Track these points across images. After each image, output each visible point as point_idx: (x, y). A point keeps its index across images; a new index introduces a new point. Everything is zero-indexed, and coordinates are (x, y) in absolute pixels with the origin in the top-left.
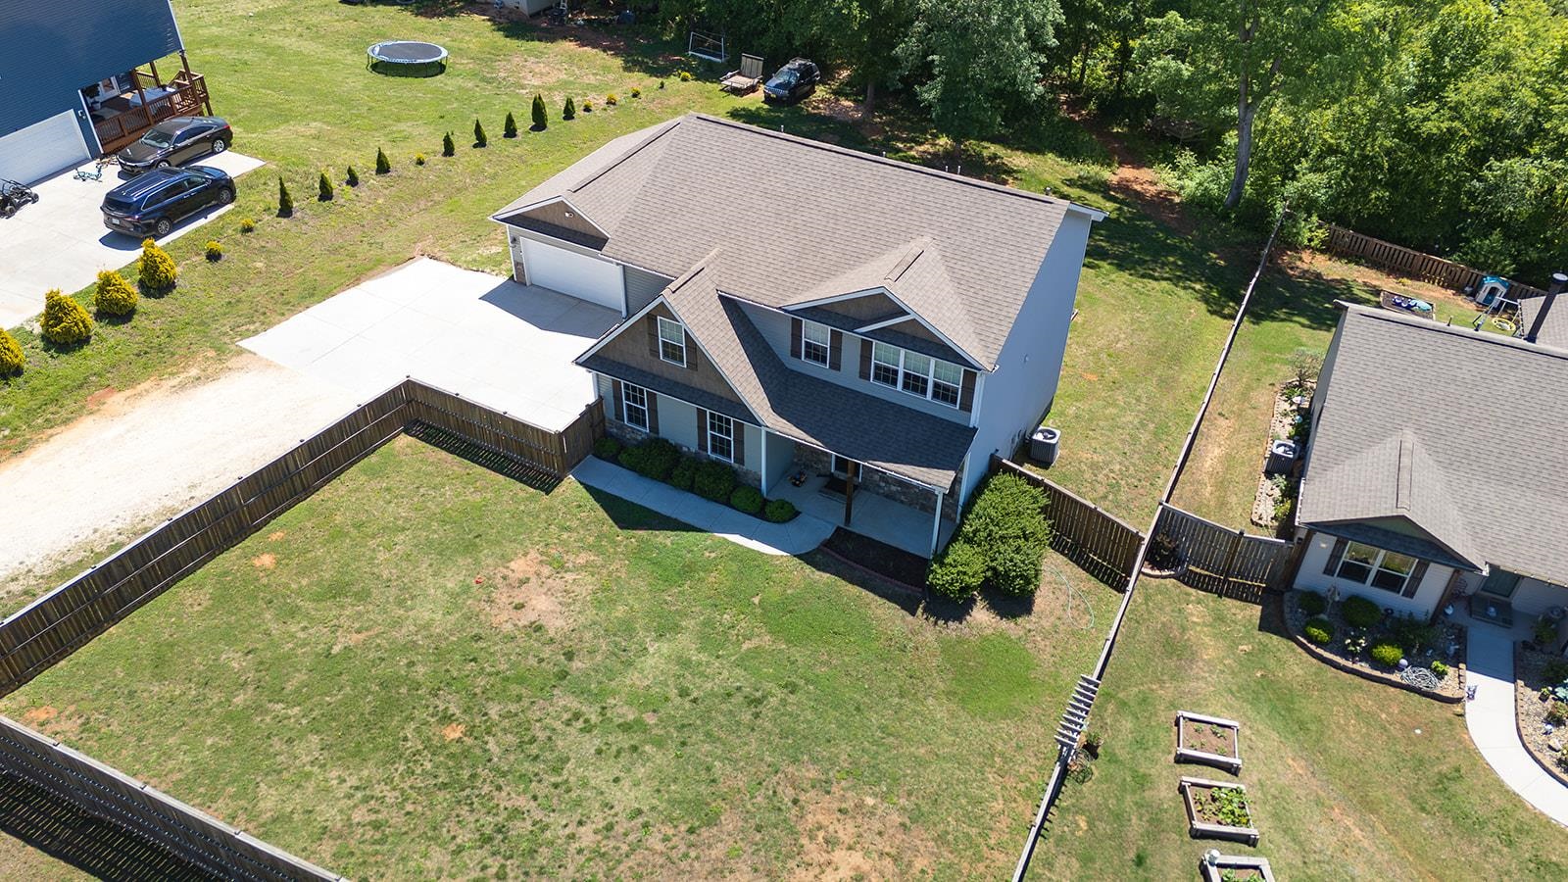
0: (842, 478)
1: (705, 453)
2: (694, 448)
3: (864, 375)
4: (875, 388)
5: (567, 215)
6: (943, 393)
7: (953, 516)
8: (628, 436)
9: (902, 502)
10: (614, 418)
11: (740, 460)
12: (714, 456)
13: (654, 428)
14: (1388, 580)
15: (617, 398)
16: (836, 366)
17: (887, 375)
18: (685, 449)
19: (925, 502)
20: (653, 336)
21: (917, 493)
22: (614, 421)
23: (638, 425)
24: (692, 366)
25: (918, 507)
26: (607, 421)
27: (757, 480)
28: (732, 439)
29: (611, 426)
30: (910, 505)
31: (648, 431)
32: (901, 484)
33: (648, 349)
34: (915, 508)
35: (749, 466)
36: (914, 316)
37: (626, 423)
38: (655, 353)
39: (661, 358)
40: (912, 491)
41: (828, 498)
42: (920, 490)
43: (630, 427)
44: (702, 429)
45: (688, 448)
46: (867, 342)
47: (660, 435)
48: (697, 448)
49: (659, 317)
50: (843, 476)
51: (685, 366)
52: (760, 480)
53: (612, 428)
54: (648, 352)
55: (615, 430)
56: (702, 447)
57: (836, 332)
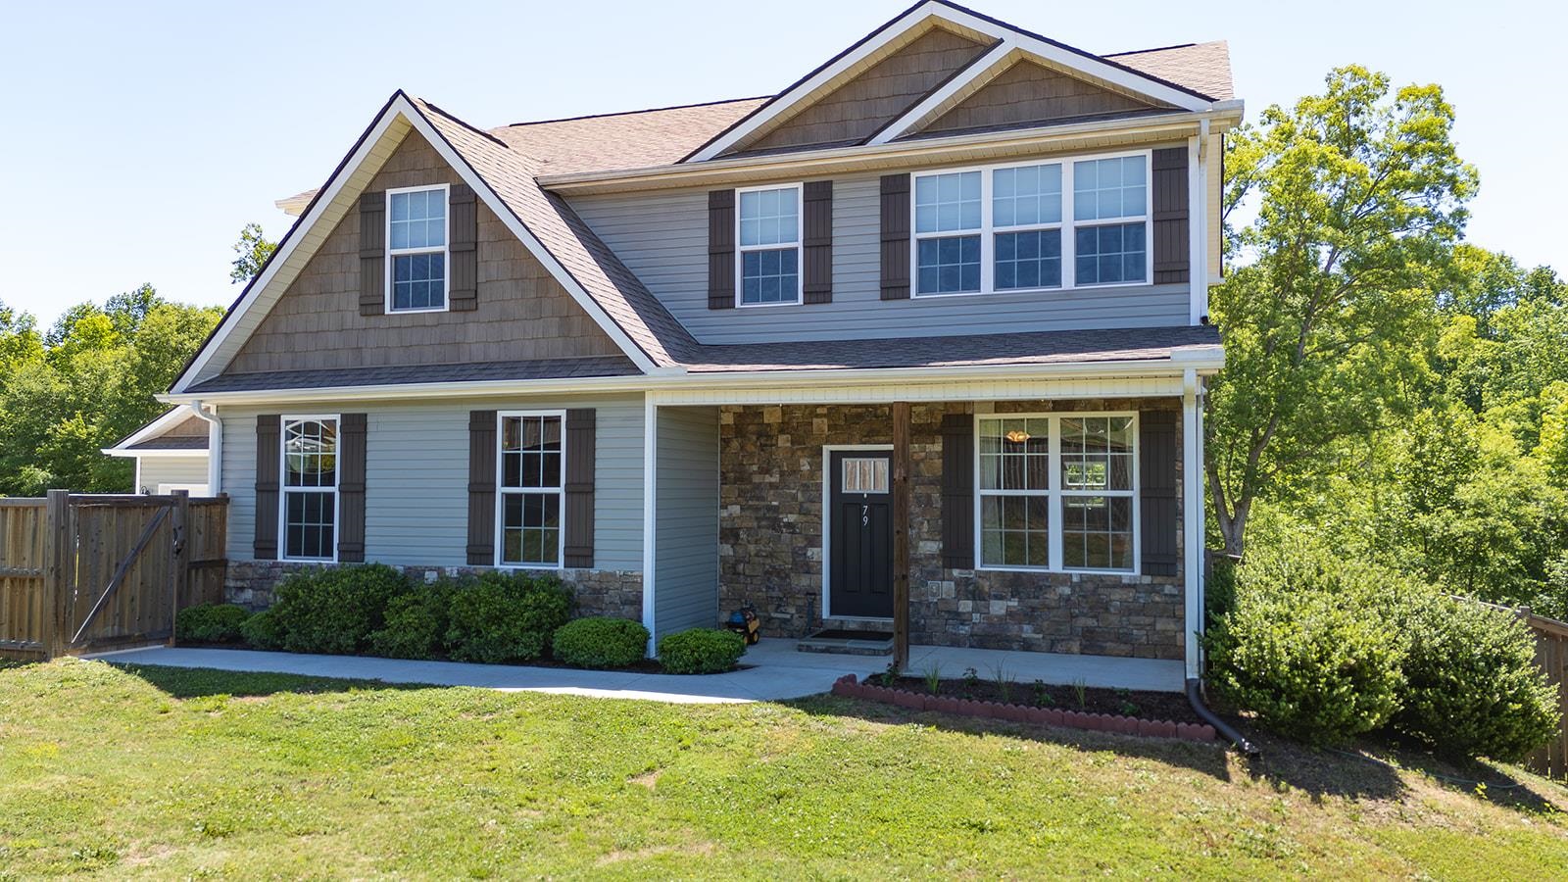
0: (852, 627)
1: (482, 569)
2: (455, 562)
3: (893, 287)
4: (926, 311)
6: (1107, 250)
10: (249, 556)
11: (582, 554)
12: (510, 567)
13: (354, 549)
15: (266, 488)
16: (820, 292)
17: (952, 263)
18: (431, 577)
19: (1091, 622)
20: (372, 256)
21: (1068, 599)
22: (250, 565)
23: (312, 551)
24: (467, 300)
25: (1076, 648)
26: (230, 571)
27: (632, 603)
28: (561, 490)
29: (239, 584)
30: (1051, 650)
31: (335, 561)
32: (1015, 585)
33: (355, 297)
34: (1068, 652)
35: (607, 561)
36: (1012, 41)
37: (280, 559)
38: (371, 306)
39: (387, 311)
40: (1051, 597)
41: (827, 650)
42: (1073, 586)
43: (289, 565)
44: (480, 491)
45: (440, 570)
46: (894, 189)
47: (370, 560)
48: (463, 563)
49: (389, 192)
50: (853, 622)
51: (447, 308)
52: (638, 601)
53: (242, 589)
54: (355, 306)
55: (249, 594)
56: (479, 551)
57: (819, 196)
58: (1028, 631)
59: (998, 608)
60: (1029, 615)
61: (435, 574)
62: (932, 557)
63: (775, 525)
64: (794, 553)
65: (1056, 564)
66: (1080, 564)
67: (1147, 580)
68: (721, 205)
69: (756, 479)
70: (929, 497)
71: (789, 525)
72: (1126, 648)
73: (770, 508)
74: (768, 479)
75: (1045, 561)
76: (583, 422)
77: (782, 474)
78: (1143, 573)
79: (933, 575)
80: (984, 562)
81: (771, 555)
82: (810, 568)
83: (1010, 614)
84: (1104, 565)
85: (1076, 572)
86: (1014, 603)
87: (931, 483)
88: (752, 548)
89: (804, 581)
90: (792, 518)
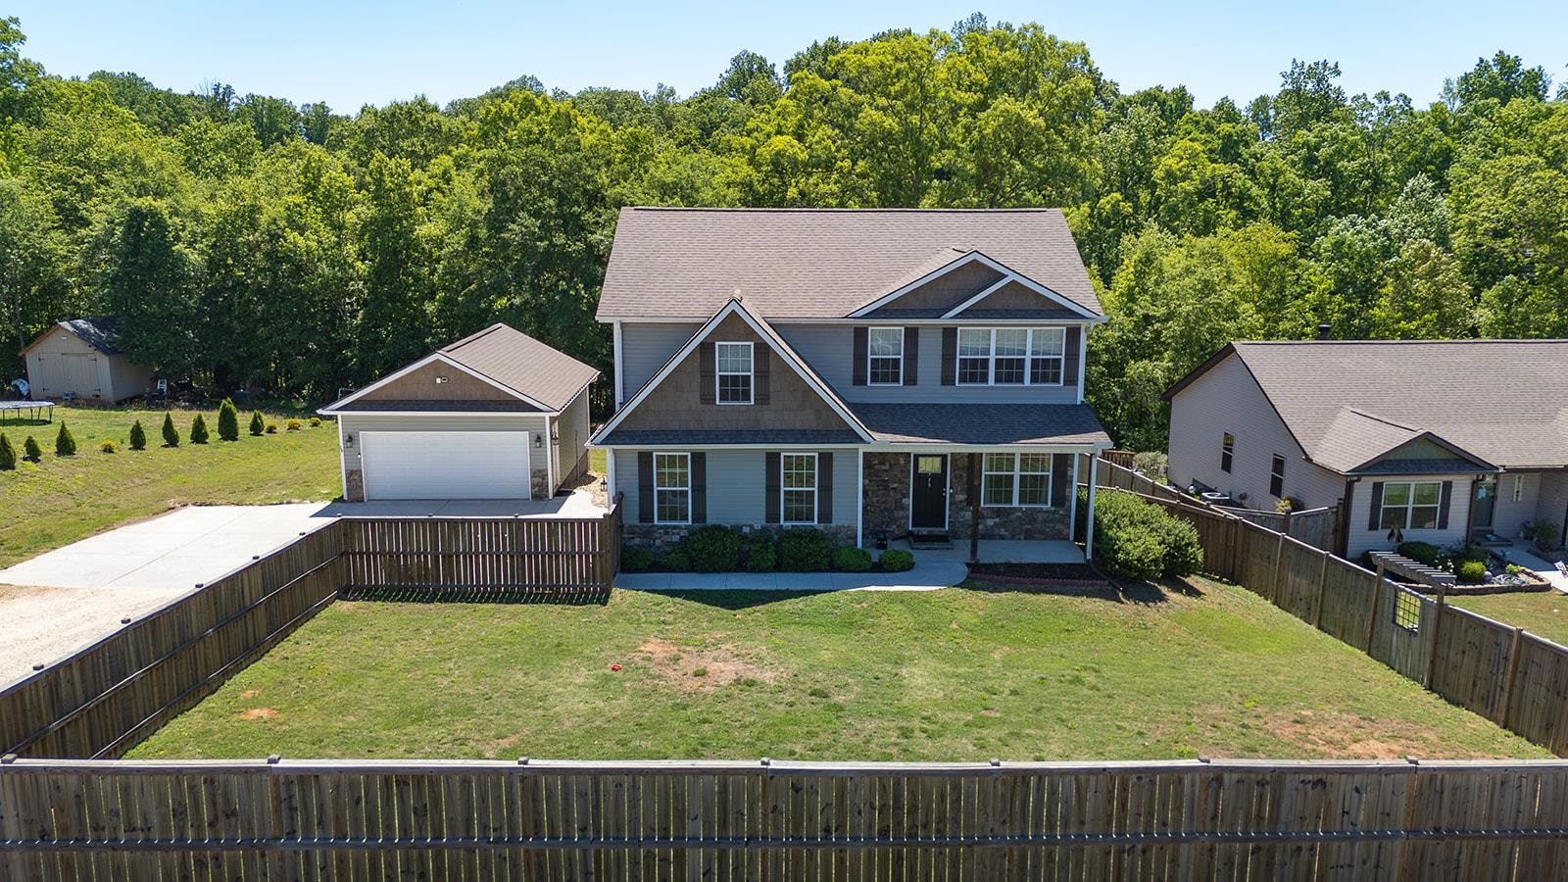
0: (924, 533)
1: (775, 525)
2: (759, 521)
3: (947, 380)
4: (963, 393)
5: (439, 381)
6: (1045, 370)
7: (1065, 531)
8: (658, 542)
9: (1002, 538)
10: (636, 522)
11: (826, 517)
12: (789, 524)
13: (700, 515)
14: (1422, 517)
15: (645, 488)
16: (911, 380)
17: (975, 370)
18: (746, 530)
19: (1030, 527)
20: (708, 373)
21: (1020, 518)
22: (637, 526)
23: (673, 518)
24: (763, 398)
25: (1022, 537)
26: (625, 530)
27: (852, 538)
28: (816, 489)
29: (631, 536)
30: (1012, 538)
31: (690, 523)
32: (998, 512)
33: (698, 395)
34: (1019, 539)
35: (839, 520)
36: (1011, 277)
37: (656, 523)
38: (707, 399)
39: (718, 403)
40: (1013, 517)
41: (927, 549)
42: (1023, 512)
43: (662, 527)
44: (772, 489)
45: (751, 526)
46: (949, 334)
47: (709, 522)
48: (764, 523)
49: (717, 343)
50: (924, 531)
51: (753, 403)
52: (856, 537)
53: (633, 538)
54: (698, 400)
55: (637, 541)
56: (772, 515)
57: (912, 334)
58: (1003, 532)
59: (990, 522)
60: (1002, 525)
61: (749, 528)
62: (961, 502)
63: (886, 488)
64: (896, 502)
65: (1016, 503)
66: (1025, 503)
67: (1053, 509)
68: (861, 334)
69: (876, 467)
70: (961, 476)
71: (893, 489)
72: (1043, 537)
73: (884, 481)
74: (884, 467)
75: (1011, 502)
76: (826, 459)
77: (890, 464)
78: (1052, 505)
79: (962, 510)
80: (984, 503)
81: (883, 502)
82: (904, 508)
83: (996, 524)
84: (1035, 502)
85: (1024, 506)
86: (997, 520)
87: (963, 469)
88: (875, 499)
89: (901, 513)
90: (895, 485)
